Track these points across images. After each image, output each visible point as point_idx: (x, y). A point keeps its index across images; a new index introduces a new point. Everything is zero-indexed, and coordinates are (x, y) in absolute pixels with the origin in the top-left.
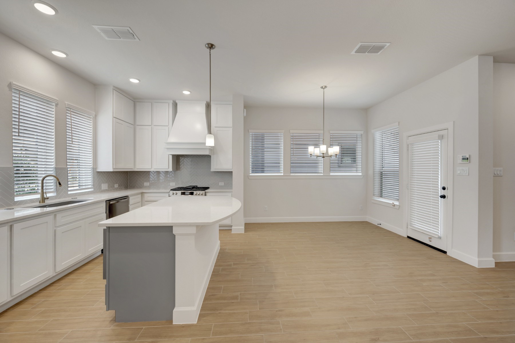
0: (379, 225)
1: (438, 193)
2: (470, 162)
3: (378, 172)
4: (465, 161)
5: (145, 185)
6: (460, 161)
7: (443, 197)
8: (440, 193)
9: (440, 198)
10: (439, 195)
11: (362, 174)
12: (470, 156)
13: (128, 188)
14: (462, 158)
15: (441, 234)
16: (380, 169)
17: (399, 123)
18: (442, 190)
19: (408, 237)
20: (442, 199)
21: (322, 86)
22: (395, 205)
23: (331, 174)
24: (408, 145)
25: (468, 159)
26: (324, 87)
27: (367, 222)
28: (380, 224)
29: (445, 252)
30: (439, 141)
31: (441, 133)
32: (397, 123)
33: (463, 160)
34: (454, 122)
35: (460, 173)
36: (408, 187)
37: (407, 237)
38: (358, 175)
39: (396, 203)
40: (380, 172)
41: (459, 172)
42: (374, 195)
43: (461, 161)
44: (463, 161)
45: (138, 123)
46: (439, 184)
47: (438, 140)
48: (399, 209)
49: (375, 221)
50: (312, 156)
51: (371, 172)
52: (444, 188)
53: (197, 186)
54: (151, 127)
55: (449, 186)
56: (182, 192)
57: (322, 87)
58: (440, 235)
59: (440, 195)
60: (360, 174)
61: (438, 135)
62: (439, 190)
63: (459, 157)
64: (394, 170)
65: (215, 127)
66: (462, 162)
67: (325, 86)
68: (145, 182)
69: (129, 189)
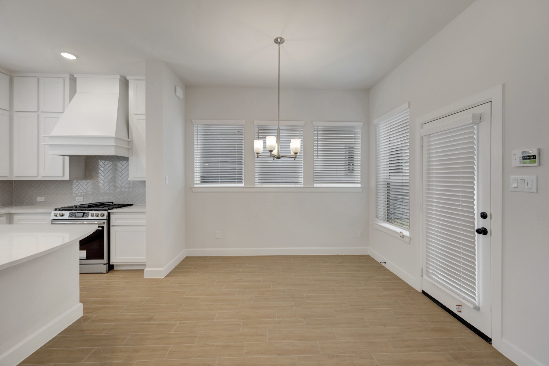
0: (383, 264)
1: (473, 223)
2: (539, 165)
3: (383, 183)
4: (528, 163)
5: (38, 200)
6: (516, 161)
7: (483, 231)
8: (476, 223)
9: (476, 233)
10: (474, 228)
11: (361, 185)
12: (539, 151)
13: (14, 204)
14: (522, 156)
15: (479, 302)
16: (386, 179)
17: (409, 103)
18: (481, 219)
19: (424, 292)
20: (481, 235)
21: (275, 37)
22: (404, 236)
23: (316, 185)
24: (422, 139)
25: (535, 158)
26: (279, 40)
27: (368, 255)
28: (385, 263)
29: (488, 340)
30: (475, 126)
31: (477, 110)
32: (406, 105)
33: (523, 159)
34: (504, 85)
35: (517, 187)
36: (422, 208)
37: (421, 291)
38: (357, 186)
39: (406, 233)
40: (386, 183)
41: (515, 185)
42: (377, 217)
43: (520, 163)
44: (524, 163)
45: (16, 108)
46: (475, 207)
47: (472, 125)
48: (409, 243)
49: (379, 257)
50: (259, 157)
51: (373, 183)
52: (484, 214)
53: (112, 203)
54: (36, 114)
55: (494, 211)
56: (70, 213)
57: (276, 41)
58: (477, 303)
59: (476, 228)
60: (359, 185)
61: (473, 114)
62: (476, 217)
63: (514, 154)
64: (403, 179)
65: (135, 114)
66: (522, 165)
67: (281, 39)
68: (38, 196)
69: (15, 206)
